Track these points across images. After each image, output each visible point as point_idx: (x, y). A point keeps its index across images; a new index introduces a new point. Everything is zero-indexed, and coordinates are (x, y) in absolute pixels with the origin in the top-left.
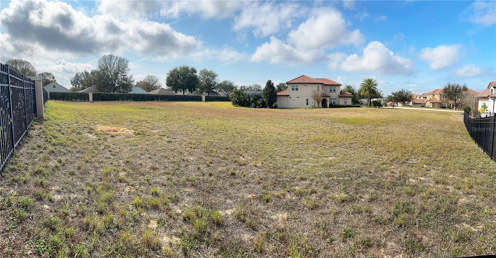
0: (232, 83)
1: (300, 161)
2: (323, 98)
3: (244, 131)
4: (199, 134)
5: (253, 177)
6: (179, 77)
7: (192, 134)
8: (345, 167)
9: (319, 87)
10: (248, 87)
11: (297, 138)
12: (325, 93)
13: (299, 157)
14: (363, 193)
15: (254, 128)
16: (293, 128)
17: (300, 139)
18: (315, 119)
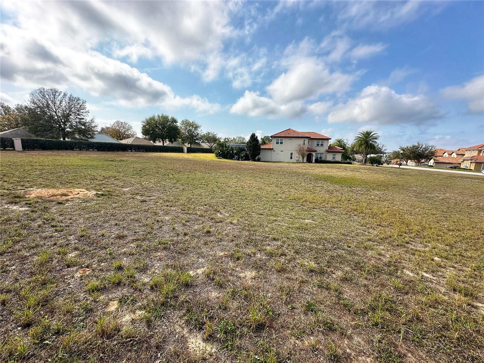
0: (216, 135)
1: (276, 220)
2: (309, 153)
3: (225, 185)
4: (178, 190)
5: (227, 235)
6: (157, 126)
7: (170, 190)
8: (321, 234)
10: (232, 139)
11: (277, 194)
12: (311, 147)
13: (275, 216)
14: (336, 268)
15: (235, 182)
16: (273, 183)
17: (280, 195)
18: (298, 174)
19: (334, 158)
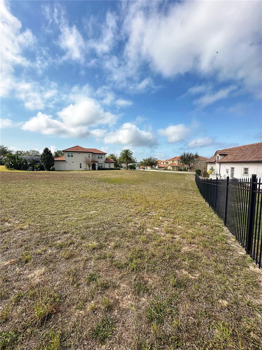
1: (67, 217)
2: (93, 163)
8: (101, 219)
9: (89, 155)
10: (25, 152)
11: (69, 196)
12: (94, 159)
13: (67, 213)
14: (111, 241)
16: (66, 187)
17: (71, 196)
18: (86, 179)
19: (110, 166)
